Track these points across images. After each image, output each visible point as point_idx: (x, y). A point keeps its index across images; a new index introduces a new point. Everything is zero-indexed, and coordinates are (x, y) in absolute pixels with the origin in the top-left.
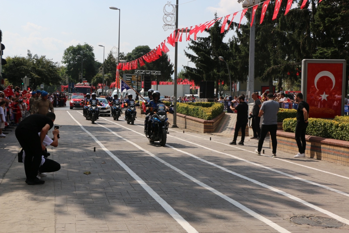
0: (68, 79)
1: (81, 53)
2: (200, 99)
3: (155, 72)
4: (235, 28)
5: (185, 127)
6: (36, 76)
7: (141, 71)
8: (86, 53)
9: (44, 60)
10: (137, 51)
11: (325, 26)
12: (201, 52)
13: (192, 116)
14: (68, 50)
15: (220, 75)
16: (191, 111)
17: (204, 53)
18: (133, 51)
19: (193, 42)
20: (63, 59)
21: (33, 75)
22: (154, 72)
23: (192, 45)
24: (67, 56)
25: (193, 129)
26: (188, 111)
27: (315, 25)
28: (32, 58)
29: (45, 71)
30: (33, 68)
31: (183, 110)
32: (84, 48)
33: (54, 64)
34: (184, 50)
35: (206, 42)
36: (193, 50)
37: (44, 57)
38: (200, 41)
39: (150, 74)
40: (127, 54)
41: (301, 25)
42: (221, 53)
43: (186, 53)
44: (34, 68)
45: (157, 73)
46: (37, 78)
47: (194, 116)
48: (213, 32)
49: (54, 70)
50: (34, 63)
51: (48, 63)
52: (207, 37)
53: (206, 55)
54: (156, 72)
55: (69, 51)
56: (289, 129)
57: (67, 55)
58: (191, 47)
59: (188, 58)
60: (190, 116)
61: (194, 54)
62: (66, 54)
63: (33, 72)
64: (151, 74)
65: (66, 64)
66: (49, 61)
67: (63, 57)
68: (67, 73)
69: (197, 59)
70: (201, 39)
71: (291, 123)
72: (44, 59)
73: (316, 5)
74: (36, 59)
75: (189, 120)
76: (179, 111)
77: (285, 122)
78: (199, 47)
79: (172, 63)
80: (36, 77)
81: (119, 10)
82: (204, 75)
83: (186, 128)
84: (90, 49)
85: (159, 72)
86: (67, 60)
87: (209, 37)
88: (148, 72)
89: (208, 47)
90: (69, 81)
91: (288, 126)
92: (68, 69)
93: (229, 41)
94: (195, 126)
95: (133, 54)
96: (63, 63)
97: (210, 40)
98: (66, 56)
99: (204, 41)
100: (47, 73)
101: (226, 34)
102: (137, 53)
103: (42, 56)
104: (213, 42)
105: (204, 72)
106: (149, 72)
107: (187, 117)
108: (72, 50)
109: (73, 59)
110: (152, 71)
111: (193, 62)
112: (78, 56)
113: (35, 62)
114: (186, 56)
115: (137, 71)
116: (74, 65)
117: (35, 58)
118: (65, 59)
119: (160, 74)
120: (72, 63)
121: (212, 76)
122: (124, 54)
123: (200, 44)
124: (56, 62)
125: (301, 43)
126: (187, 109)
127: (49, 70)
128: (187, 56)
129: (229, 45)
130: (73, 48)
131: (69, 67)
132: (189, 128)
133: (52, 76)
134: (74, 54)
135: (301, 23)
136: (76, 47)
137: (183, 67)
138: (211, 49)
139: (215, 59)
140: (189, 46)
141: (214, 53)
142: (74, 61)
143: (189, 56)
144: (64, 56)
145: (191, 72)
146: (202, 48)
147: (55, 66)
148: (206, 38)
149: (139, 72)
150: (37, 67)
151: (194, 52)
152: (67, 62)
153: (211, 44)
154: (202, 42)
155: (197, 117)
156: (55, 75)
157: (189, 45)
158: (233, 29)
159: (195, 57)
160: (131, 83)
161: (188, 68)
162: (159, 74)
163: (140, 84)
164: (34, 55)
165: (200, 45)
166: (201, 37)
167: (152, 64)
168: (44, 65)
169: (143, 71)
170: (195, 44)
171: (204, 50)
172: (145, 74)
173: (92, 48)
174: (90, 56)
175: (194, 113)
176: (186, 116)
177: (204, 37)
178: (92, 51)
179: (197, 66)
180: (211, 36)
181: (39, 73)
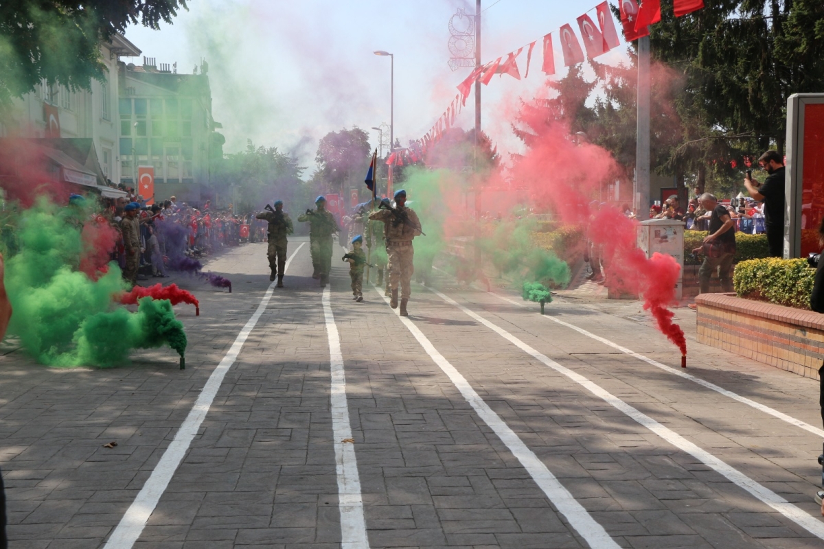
4: (608, 77)
11: (812, 43)
19: (528, 108)
23: (526, 113)
27: (786, 43)
34: (512, 125)
35: (553, 108)
36: (528, 123)
38: (541, 105)
41: (751, 50)
43: (515, 129)
48: (565, 89)
52: (556, 98)
56: (753, 290)
58: (524, 118)
59: (519, 138)
61: (532, 131)
70: (544, 102)
71: (759, 274)
73: (782, 9)
77: (740, 270)
81: (392, 55)
87: (559, 97)
89: (558, 117)
91: (751, 282)
93: (597, 104)
97: (560, 104)
99: (548, 106)
101: (591, 90)
104: (566, 108)
111: (528, 145)
114: (515, 135)
123: (541, 111)
125: (750, 91)
128: (517, 136)
129: (596, 111)
135: (750, 45)
137: (509, 156)
140: (519, 117)
143: (520, 134)
148: (552, 100)
151: (529, 127)
153: (562, 112)
154: (545, 107)
157: (521, 114)
158: (603, 78)
159: (533, 136)
166: (542, 98)
170: (532, 112)
180: (562, 96)
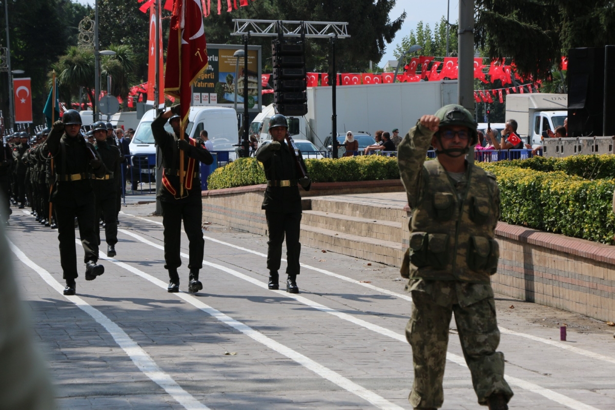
3: (325, 26)
5: (523, 293)
7: (260, 24)
13: (571, 234)
16: (560, 208)
22: (320, 28)
25: (583, 310)
26: (539, 205)
39: (303, 36)
45: (331, 30)
47: (580, 236)
54: (329, 24)
60: (559, 232)
64: (308, 36)
75: (556, 256)
83: (530, 299)
85: (340, 27)
88: (292, 27)
94: (592, 290)
105: (563, 11)
106: (297, 25)
107: (538, 237)
110: (307, 23)
115: (241, 24)
119: (343, 36)
126: (532, 192)
132: (555, 302)
145: (497, 15)
149: (250, 27)
155: (601, 240)
160: (215, 80)
162: (340, 36)
163: (255, 87)
169: (268, 24)
172: (281, 35)
175: (582, 217)
176: (531, 233)
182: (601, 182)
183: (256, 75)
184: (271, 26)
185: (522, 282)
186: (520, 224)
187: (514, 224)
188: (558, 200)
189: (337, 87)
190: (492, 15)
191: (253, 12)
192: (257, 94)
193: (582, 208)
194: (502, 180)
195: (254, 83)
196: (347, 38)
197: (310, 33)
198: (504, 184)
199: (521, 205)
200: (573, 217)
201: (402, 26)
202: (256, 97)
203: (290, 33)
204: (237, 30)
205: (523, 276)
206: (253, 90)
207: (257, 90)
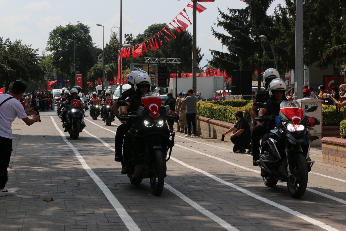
0: (57, 73)
1: (73, 36)
2: (232, 96)
6: (9, 69)
7: (153, 59)
8: (80, 36)
9: (19, 47)
10: (151, 32)
12: (235, 30)
13: (218, 119)
14: (55, 32)
15: (262, 61)
16: (216, 113)
17: (239, 31)
18: (145, 32)
19: (224, 16)
20: (47, 45)
21: (4, 67)
22: (172, 60)
23: (222, 20)
24: (54, 41)
26: (212, 112)
28: (3, 43)
29: (21, 62)
30: (4, 57)
31: (206, 112)
32: (77, 29)
33: (33, 51)
34: (212, 28)
35: (243, 16)
36: (224, 27)
37: (20, 42)
38: (233, 14)
39: (166, 63)
40: (138, 36)
42: (264, 30)
43: (214, 31)
44: (6, 58)
45: (175, 61)
46: (10, 72)
47: (220, 120)
48: (252, 2)
49: (33, 60)
50: (5, 51)
51: (26, 50)
52: (244, 8)
53: (243, 34)
54: (175, 59)
55: (57, 33)
57: (54, 39)
58: (221, 24)
60: (216, 119)
61: (226, 33)
62: (52, 37)
63: (4, 64)
64: (168, 63)
65: (53, 51)
66: (26, 48)
67: (48, 42)
68: (54, 64)
69: (230, 40)
70: (235, 12)
72: (19, 45)
74: (8, 46)
75: (214, 125)
76: (201, 113)
78: (232, 23)
79: (198, 47)
80: (8, 71)
82: (240, 63)
83: (210, 137)
84: (86, 30)
85: (178, 60)
86: (54, 46)
87: (247, 8)
88: (163, 60)
89: (246, 23)
90: (57, 75)
92: (55, 59)
93: (274, 13)
95: (146, 36)
96: (48, 50)
97: (248, 13)
98: (52, 41)
99: (239, 15)
100: (23, 65)
101: (270, 3)
102: (151, 34)
103: (16, 41)
104: (252, 16)
105: (240, 58)
106: (165, 59)
108: (60, 32)
109: (63, 44)
110: (168, 59)
111: (224, 44)
112: (68, 41)
113: (7, 50)
114: (214, 36)
115: (147, 59)
116: (63, 53)
117: (8, 43)
118: (50, 45)
120: (60, 50)
121: (251, 63)
122: (132, 36)
123: (233, 18)
124: (37, 49)
126: (210, 109)
127: (27, 60)
128: (216, 37)
129: (275, 19)
130: (62, 29)
131: (57, 55)
133: (31, 68)
134: (63, 38)
136: (66, 28)
137: (210, 52)
138: (250, 25)
139: (255, 39)
140: (217, 23)
141: (254, 31)
142: (63, 48)
143: (219, 36)
144: (49, 40)
145: (221, 58)
146: (237, 24)
147: (35, 55)
148: (242, 10)
149: (150, 60)
150: (10, 56)
151: (225, 30)
152: (54, 49)
153: (249, 19)
154: (237, 15)
155: (224, 121)
156: (35, 68)
157: (219, 20)
159: (228, 37)
161: (217, 53)
162: (178, 63)
163: (154, 78)
164: (5, 40)
165: (233, 20)
166: (235, 9)
167: (170, 49)
168: (20, 53)
170: (227, 19)
171: (241, 27)
172: (159, 63)
173: (88, 28)
174: (85, 39)
175: (220, 115)
176: (210, 120)
177: (240, 9)
178: (89, 33)
179: (230, 49)
180: (249, 7)
181: (13, 64)
182: (224, 107)
183: (155, 74)
184: (156, 60)
185: (208, 132)
186: (208, 117)
187: (207, 117)
188: (216, 111)
189: (177, 78)
190: (220, 59)
191: (154, 53)
192: (155, 80)
193: (220, 113)
194: (204, 106)
195: (154, 76)
196: (180, 63)
197: (169, 62)
198: (205, 107)
199: (208, 112)
200: (219, 115)
201: (203, 59)
202: (155, 81)
203: (162, 62)
204: (146, 61)
205: (208, 130)
206: (154, 79)
207: (155, 79)
